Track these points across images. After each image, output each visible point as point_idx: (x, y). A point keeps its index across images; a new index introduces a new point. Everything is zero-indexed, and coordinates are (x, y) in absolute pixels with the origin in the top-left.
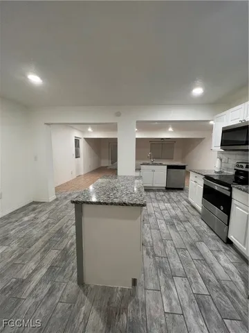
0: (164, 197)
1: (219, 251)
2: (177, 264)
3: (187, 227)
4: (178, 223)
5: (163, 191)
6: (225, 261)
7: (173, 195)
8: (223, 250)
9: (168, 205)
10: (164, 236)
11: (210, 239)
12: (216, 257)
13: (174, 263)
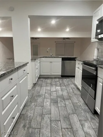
0: (58, 82)
1: (86, 120)
2: (47, 133)
3: (67, 103)
4: (61, 101)
5: (59, 78)
6: (89, 128)
7: (66, 81)
8: (90, 119)
9: (59, 88)
10: (45, 111)
11: (82, 112)
12: (82, 125)
13: (45, 132)
